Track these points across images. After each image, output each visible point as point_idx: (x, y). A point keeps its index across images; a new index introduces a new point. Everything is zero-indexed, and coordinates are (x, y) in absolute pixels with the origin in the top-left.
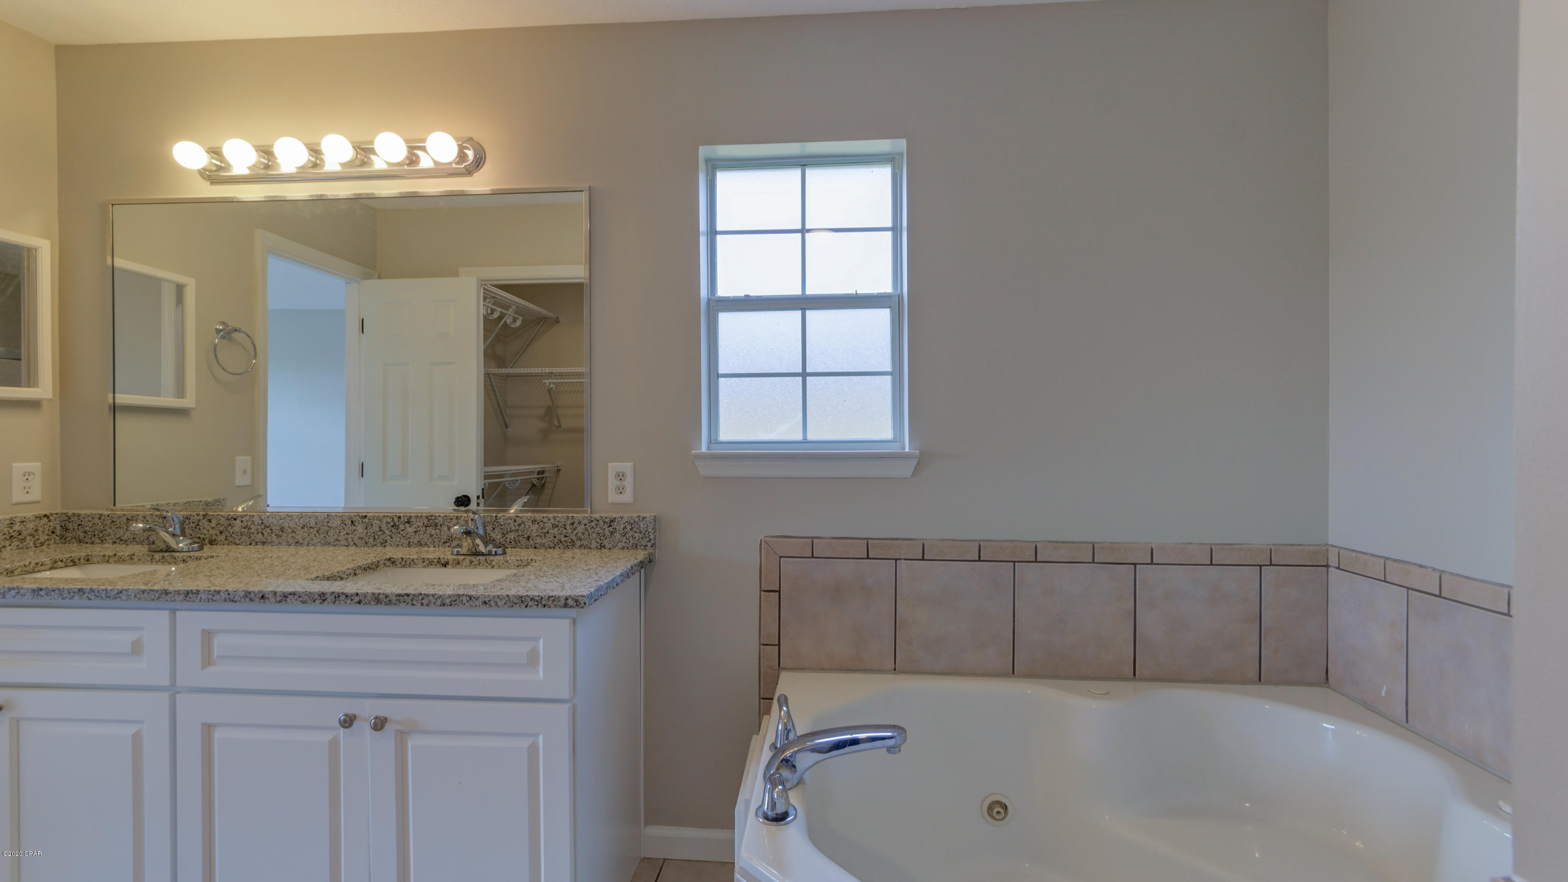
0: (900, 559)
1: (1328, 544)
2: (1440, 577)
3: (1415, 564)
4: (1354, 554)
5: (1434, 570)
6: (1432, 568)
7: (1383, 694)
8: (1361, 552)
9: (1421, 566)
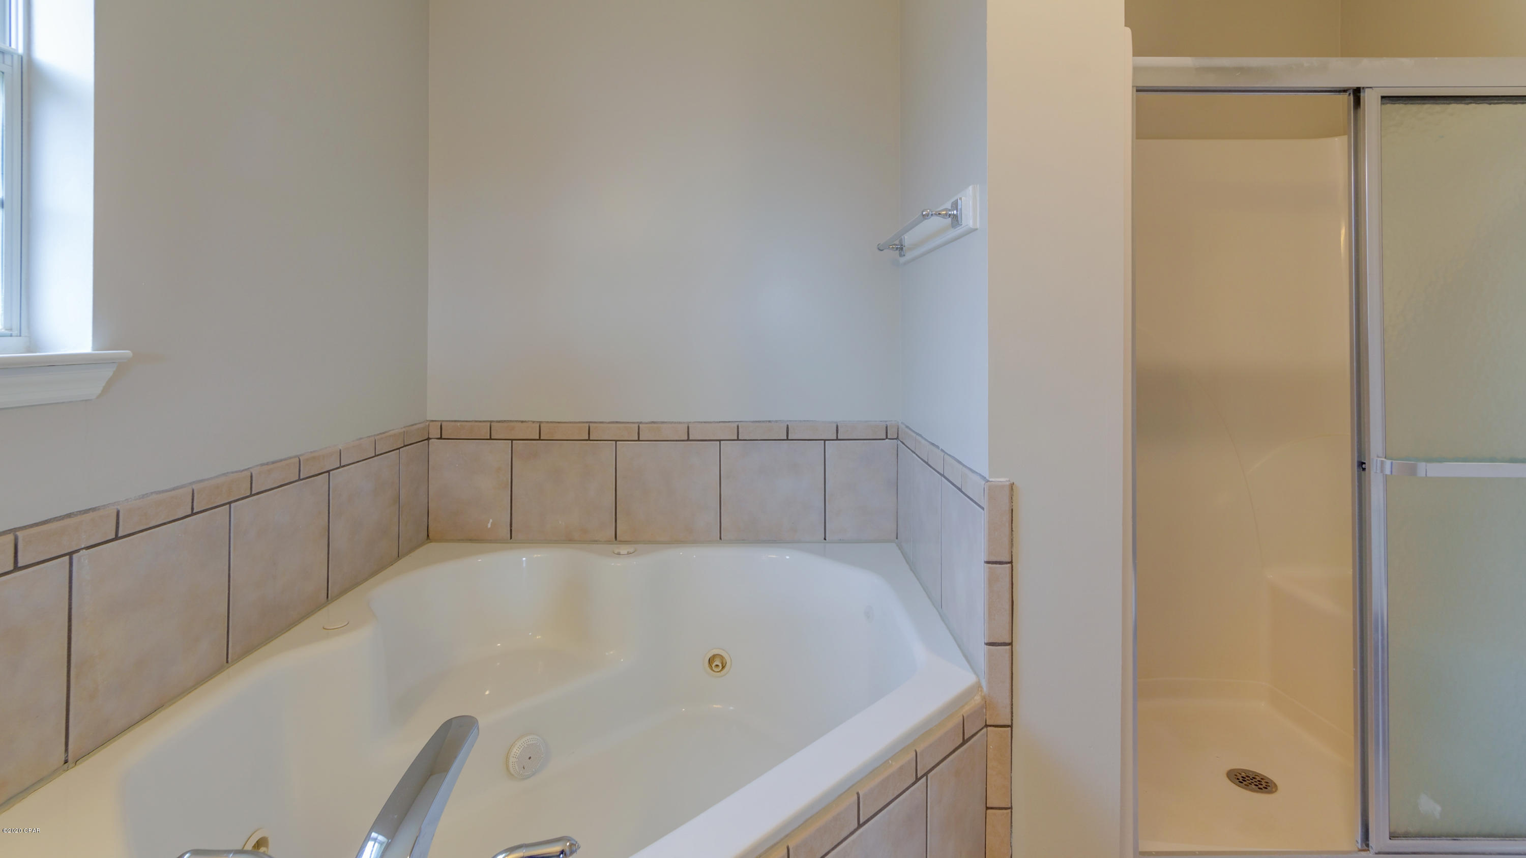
0: (77, 551)
1: (427, 421)
2: (540, 426)
3: (516, 421)
4: (459, 424)
5: (534, 422)
6: (531, 421)
7: (489, 526)
8: (463, 421)
9: (522, 422)
